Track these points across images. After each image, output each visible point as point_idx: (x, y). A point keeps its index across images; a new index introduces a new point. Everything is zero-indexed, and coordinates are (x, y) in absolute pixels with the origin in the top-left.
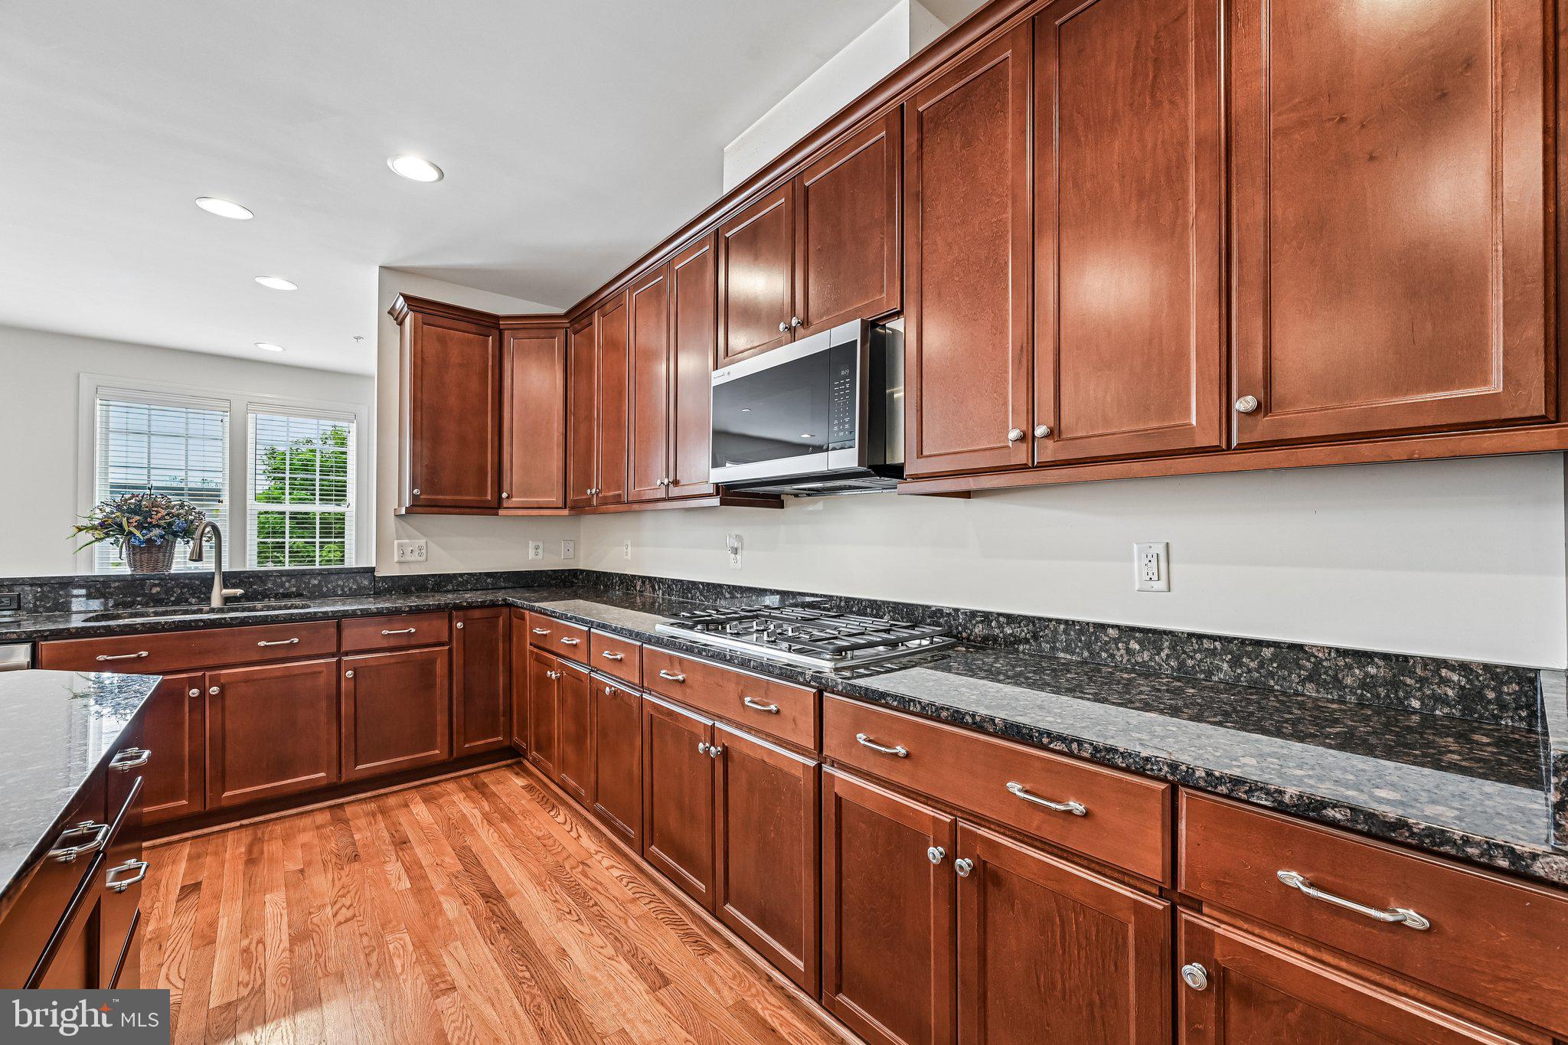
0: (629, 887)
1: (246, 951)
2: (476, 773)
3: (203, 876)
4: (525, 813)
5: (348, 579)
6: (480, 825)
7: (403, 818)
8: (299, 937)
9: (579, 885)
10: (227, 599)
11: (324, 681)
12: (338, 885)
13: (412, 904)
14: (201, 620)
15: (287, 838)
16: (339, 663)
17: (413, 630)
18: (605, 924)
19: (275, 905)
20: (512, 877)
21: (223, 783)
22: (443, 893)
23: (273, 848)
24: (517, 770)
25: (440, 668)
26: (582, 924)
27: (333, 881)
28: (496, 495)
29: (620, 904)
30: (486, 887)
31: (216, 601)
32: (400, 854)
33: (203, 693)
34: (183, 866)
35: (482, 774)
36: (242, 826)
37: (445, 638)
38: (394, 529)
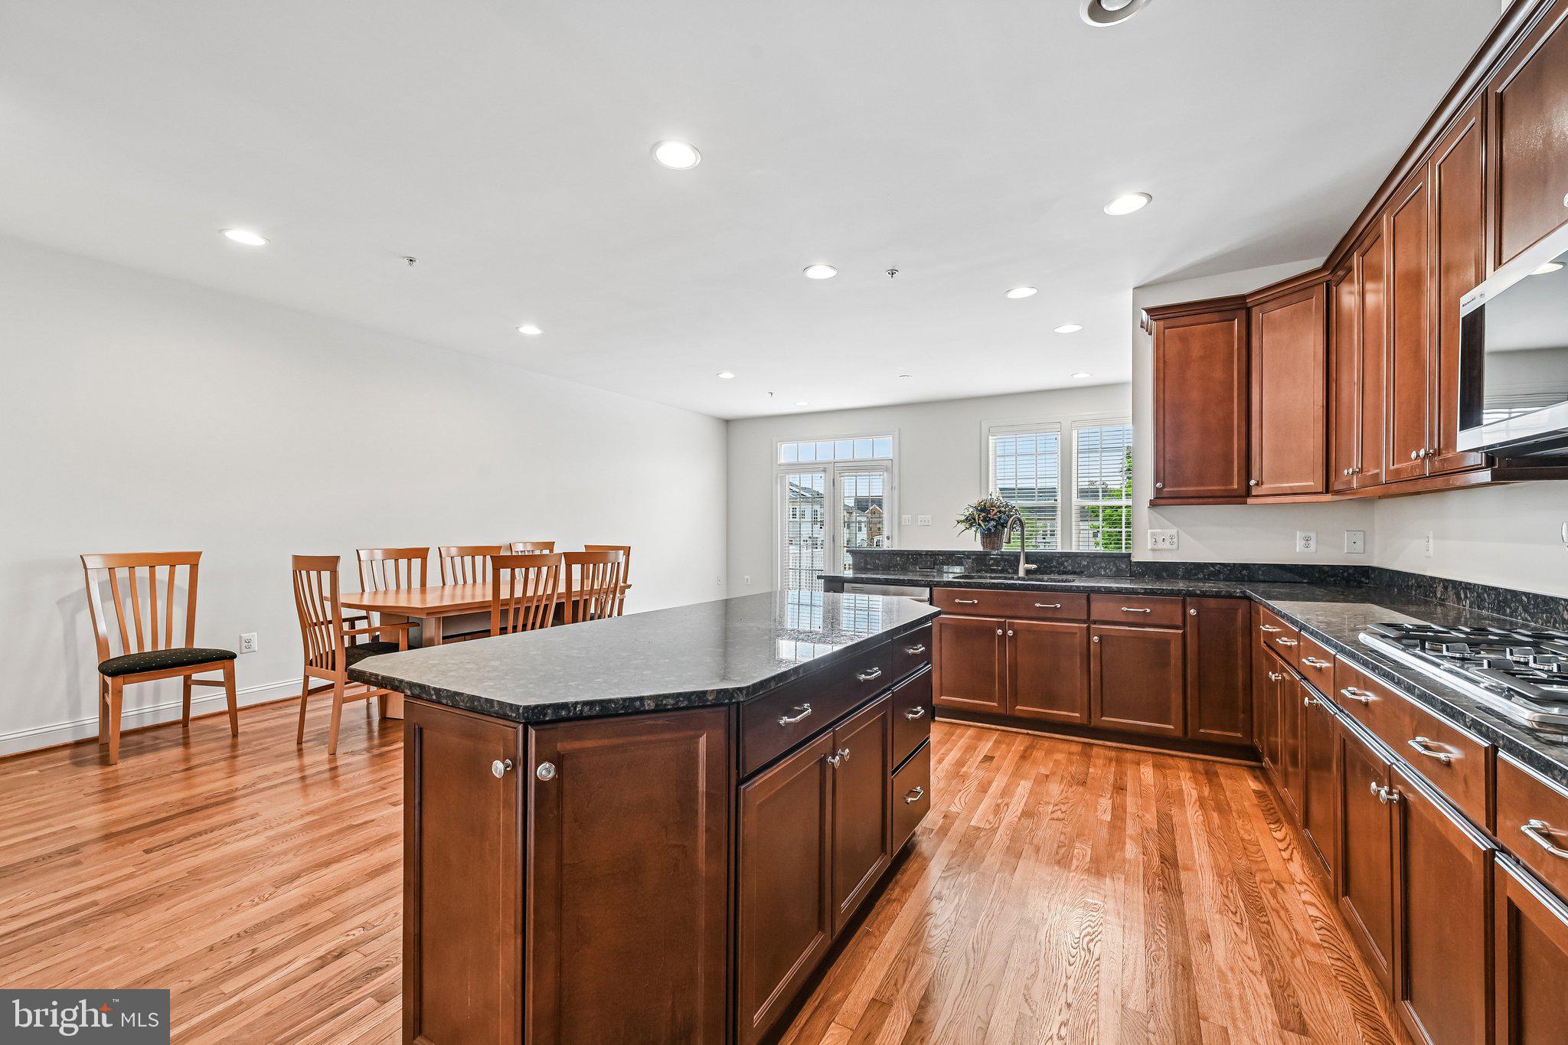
0: (1321, 932)
1: (998, 805)
2: (1214, 761)
3: (997, 754)
4: (1242, 814)
5: (1109, 562)
6: (1191, 806)
7: (1130, 772)
8: (1027, 814)
9: (1261, 898)
10: (1028, 572)
11: (1078, 640)
12: (1064, 795)
13: (1104, 833)
14: (1004, 584)
15: (1049, 752)
16: (1088, 628)
17: (1148, 611)
18: (1267, 944)
19: (1024, 787)
20: (1197, 856)
21: (1016, 698)
22: (1131, 837)
23: (1038, 754)
24: (1258, 773)
25: (1175, 650)
26: (1242, 929)
27: (1062, 791)
28: (1244, 484)
29: (1297, 938)
30: (1168, 852)
31: (1021, 573)
32: (1115, 795)
33: (1005, 633)
34: (990, 744)
35: (1219, 764)
36: (1028, 734)
37: (1179, 622)
38: (1148, 519)
